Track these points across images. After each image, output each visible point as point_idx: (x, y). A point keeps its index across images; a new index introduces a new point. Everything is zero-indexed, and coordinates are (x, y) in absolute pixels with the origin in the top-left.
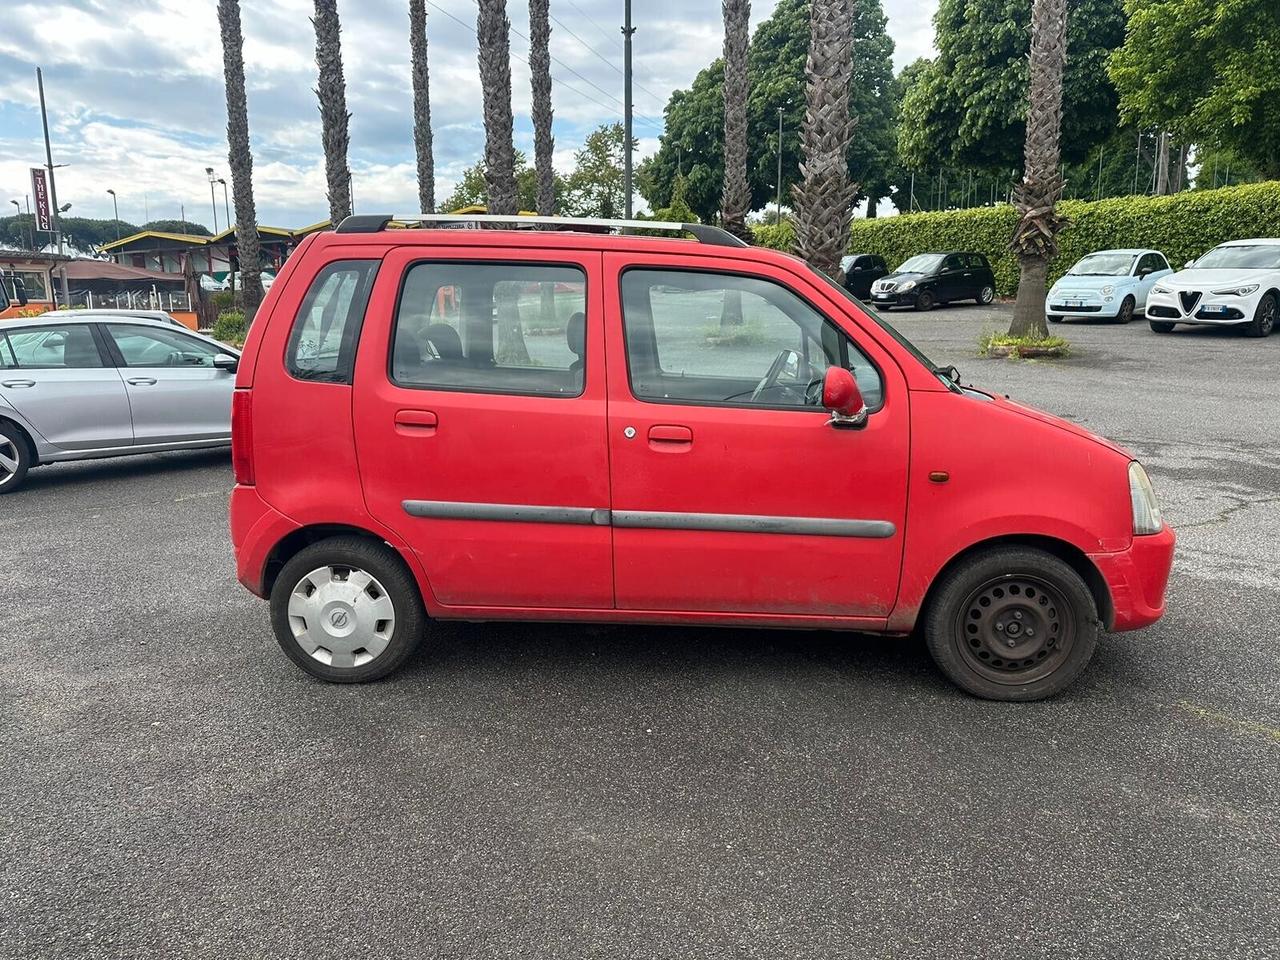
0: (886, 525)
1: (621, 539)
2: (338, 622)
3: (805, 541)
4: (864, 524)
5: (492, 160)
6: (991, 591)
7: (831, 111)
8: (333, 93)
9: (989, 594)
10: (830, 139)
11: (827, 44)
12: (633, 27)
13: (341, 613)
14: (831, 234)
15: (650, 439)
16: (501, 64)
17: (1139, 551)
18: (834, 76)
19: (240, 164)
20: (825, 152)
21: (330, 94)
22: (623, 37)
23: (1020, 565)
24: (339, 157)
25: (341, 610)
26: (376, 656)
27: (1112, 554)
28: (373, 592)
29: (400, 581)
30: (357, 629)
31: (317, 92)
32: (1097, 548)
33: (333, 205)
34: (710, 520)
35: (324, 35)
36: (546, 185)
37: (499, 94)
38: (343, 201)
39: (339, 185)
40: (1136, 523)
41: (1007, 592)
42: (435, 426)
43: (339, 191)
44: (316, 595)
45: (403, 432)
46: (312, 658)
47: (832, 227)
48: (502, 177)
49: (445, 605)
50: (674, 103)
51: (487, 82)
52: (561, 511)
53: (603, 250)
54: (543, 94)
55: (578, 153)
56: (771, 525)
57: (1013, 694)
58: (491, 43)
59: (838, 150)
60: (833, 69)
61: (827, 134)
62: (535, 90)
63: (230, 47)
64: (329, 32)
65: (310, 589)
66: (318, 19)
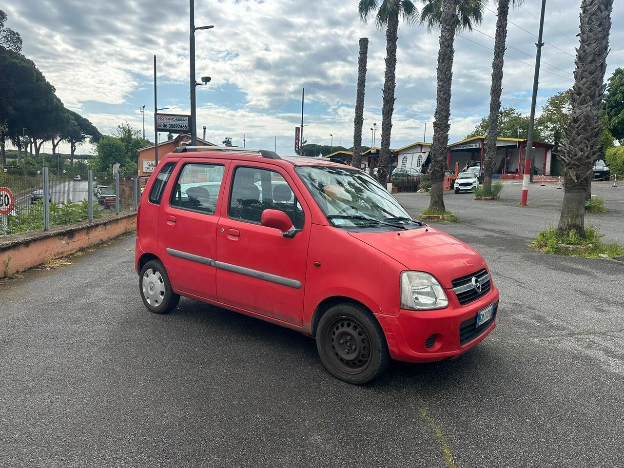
0: (297, 283)
2: (151, 289)
3: (273, 285)
4: (291, 281)
5: (437, 116)
6: (340, 323)
7: (587, 82)
8: (389, 90)
10: (585, 97)
11: (587, 45)
12: (542, 43)
13: (152, 286)
14: (581, 150)
15: (228, 233)
16: (447, 71)
18: (591, 62)
19: (358, 122)
20: (582, 105)
21: (387, 90)
23: (347, 312)
26: (160, 304)
28: (161, 280)
29: (167, 278)
30: (155, 293)
31: (383, 90)
32: (379, 311)
33: (383, 139)
34: (243, 270)
35: (388, 65)
37: (444, 85)
40: (403, 302)
41: (345, 325)
42: (175, 222)
44: (148, 278)
46: (146, 300)
47: (583, 147)
48: (441, 124)
51: (440, 79)
52: (202, 258)
53: (232, 159)
54: (497, 81)
56: (261, 276)
58: (443, 62)
59: (591, 103)
60: (590, 58)
61: (583, 95)
63: (361, 74)
65: (147, 275)
66: (387, 58)
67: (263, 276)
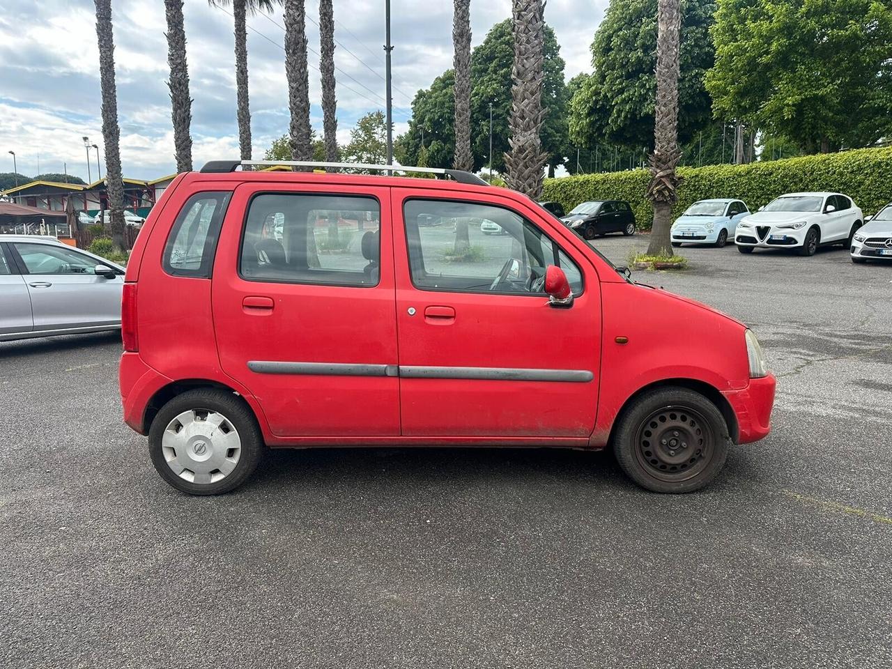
0: (587, 374)
1: (406, 386)
2: (199, 451)
3: (538, 385)
4: (573, 373)
5: (295, 133)
6: (658, 417)
7: (529, 103)
8: (180, 85)
9: (657, 420)
10: (529, 122)
11: (526, 59)
12: (391, 46)
13: (201, 444)
14: (530, 186)
15: (425, 316)
16: (301, 68)
17: (754, 387)
18: (531, 80)
19: (110, 133)
20: (526, 131)
21: (178, 86)
22: (385, 52)
23: (677, 399)
24: (184, 129)
25: (201, 442)
26: (227, 474)
27: (737, 391)
28: (225, 428)
29: (246, 421)
30: (213, 455)
31: (168, 84)
32: (727, 387)
33: (179, 163)
34: (468, 372)
35: (174, 44)
36: (332, 151)
37: (300, 88)
38: (187, 160)
39: (184, 149)
40: (751, 371)
41: (668, 418)
42: (272, 308)
43: (184, 153)
44: (183, 432)
45: (249, 312)
46: (180, 477)
47: (532, 181)
48: (302, 145)
49: (277, 437)
50: (418, 98)
51: (291, 80)
52: (362, 367)
53: (390, 186)
54: (329, 90)
55: (353, 130)
56: (510, 375)
57: (675, 488)
58: (294, 53)
59: (534, 130)
60: (530, 76)
61: (527, 119)
62: (324, 87)
63: (105, 52)
64: (177, 43)
65: (178, 427)
66: (170, 34)
67: (516, 374)
